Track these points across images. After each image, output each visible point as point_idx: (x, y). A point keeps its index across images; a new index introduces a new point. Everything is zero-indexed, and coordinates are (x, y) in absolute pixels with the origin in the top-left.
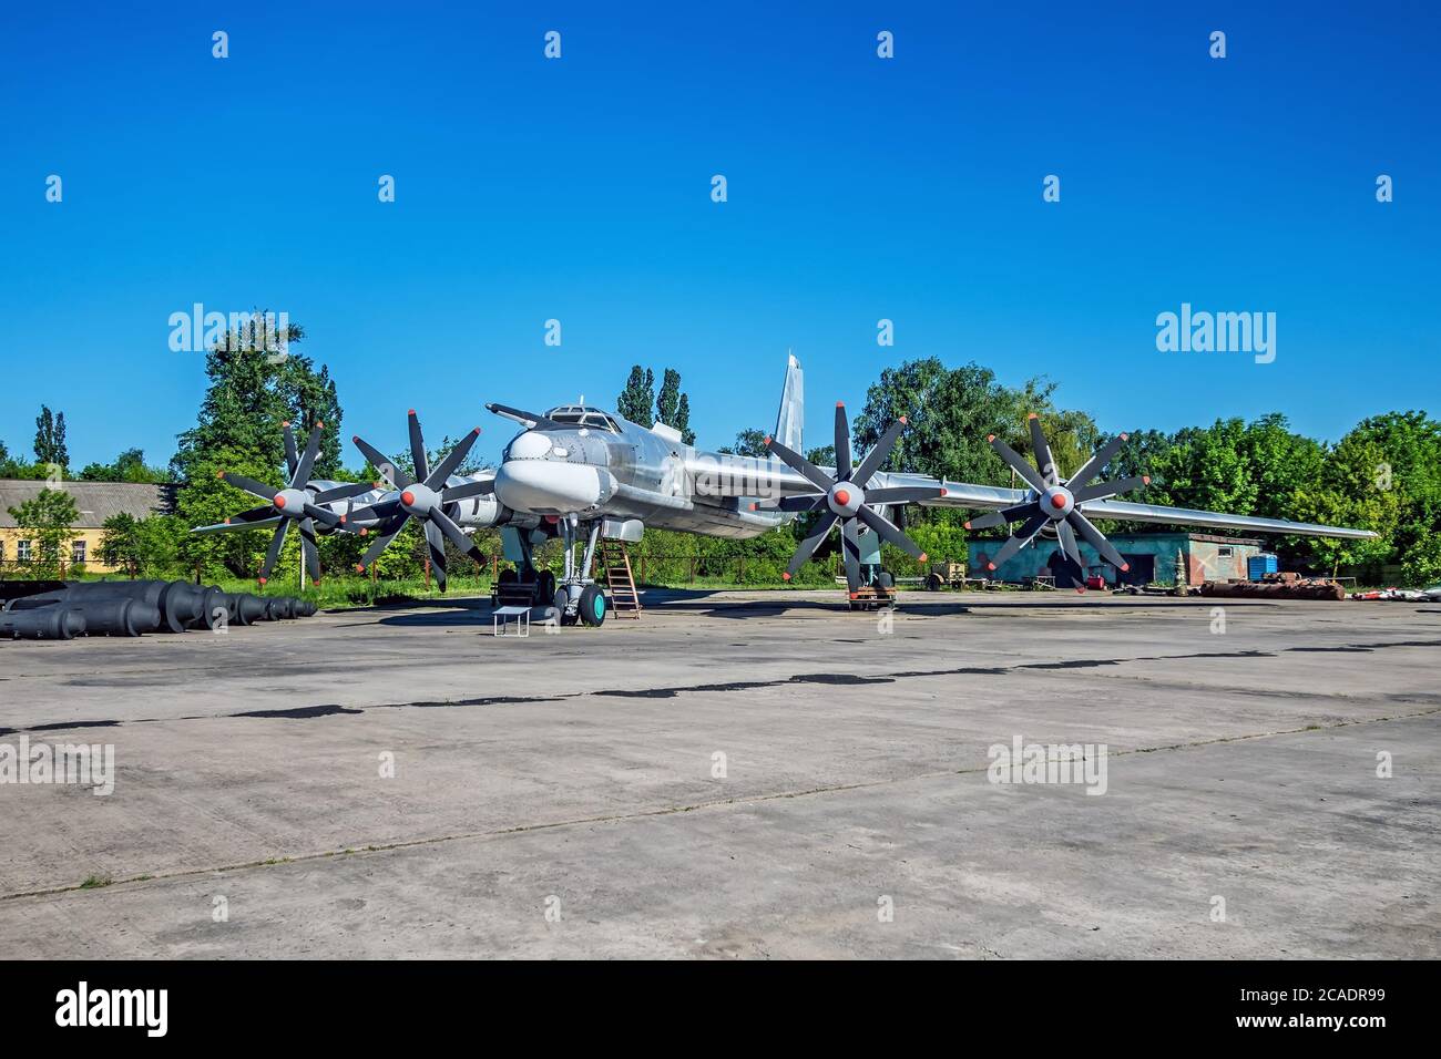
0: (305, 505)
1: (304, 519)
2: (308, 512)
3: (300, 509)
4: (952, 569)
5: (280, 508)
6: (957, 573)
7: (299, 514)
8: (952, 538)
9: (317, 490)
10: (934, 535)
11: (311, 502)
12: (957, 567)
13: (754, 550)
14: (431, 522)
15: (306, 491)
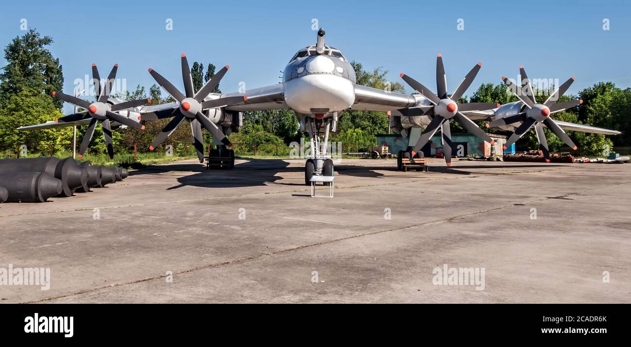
0: (107, 112)
1: (105, 120)
2: (109, 116)
3: (104, 114)
4: (383, 149)
5: (93, 112)
6: (385, 151)
7: (104, 117)
8: (363, 135)
9: (112, 104)
10: (355, 134)
11: (110, 110)
12: (385, 148)
13: (265, 141)
14: (195, 120)
15: (106, 104)
